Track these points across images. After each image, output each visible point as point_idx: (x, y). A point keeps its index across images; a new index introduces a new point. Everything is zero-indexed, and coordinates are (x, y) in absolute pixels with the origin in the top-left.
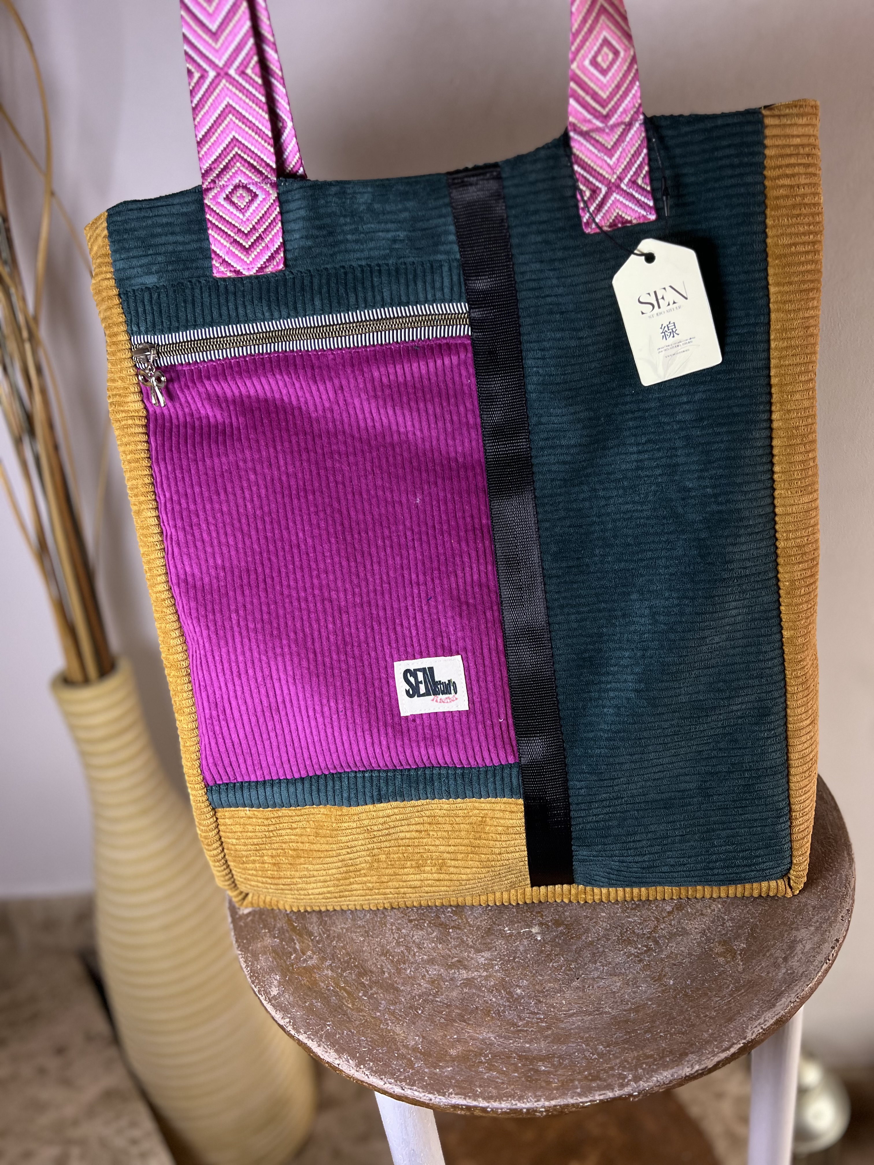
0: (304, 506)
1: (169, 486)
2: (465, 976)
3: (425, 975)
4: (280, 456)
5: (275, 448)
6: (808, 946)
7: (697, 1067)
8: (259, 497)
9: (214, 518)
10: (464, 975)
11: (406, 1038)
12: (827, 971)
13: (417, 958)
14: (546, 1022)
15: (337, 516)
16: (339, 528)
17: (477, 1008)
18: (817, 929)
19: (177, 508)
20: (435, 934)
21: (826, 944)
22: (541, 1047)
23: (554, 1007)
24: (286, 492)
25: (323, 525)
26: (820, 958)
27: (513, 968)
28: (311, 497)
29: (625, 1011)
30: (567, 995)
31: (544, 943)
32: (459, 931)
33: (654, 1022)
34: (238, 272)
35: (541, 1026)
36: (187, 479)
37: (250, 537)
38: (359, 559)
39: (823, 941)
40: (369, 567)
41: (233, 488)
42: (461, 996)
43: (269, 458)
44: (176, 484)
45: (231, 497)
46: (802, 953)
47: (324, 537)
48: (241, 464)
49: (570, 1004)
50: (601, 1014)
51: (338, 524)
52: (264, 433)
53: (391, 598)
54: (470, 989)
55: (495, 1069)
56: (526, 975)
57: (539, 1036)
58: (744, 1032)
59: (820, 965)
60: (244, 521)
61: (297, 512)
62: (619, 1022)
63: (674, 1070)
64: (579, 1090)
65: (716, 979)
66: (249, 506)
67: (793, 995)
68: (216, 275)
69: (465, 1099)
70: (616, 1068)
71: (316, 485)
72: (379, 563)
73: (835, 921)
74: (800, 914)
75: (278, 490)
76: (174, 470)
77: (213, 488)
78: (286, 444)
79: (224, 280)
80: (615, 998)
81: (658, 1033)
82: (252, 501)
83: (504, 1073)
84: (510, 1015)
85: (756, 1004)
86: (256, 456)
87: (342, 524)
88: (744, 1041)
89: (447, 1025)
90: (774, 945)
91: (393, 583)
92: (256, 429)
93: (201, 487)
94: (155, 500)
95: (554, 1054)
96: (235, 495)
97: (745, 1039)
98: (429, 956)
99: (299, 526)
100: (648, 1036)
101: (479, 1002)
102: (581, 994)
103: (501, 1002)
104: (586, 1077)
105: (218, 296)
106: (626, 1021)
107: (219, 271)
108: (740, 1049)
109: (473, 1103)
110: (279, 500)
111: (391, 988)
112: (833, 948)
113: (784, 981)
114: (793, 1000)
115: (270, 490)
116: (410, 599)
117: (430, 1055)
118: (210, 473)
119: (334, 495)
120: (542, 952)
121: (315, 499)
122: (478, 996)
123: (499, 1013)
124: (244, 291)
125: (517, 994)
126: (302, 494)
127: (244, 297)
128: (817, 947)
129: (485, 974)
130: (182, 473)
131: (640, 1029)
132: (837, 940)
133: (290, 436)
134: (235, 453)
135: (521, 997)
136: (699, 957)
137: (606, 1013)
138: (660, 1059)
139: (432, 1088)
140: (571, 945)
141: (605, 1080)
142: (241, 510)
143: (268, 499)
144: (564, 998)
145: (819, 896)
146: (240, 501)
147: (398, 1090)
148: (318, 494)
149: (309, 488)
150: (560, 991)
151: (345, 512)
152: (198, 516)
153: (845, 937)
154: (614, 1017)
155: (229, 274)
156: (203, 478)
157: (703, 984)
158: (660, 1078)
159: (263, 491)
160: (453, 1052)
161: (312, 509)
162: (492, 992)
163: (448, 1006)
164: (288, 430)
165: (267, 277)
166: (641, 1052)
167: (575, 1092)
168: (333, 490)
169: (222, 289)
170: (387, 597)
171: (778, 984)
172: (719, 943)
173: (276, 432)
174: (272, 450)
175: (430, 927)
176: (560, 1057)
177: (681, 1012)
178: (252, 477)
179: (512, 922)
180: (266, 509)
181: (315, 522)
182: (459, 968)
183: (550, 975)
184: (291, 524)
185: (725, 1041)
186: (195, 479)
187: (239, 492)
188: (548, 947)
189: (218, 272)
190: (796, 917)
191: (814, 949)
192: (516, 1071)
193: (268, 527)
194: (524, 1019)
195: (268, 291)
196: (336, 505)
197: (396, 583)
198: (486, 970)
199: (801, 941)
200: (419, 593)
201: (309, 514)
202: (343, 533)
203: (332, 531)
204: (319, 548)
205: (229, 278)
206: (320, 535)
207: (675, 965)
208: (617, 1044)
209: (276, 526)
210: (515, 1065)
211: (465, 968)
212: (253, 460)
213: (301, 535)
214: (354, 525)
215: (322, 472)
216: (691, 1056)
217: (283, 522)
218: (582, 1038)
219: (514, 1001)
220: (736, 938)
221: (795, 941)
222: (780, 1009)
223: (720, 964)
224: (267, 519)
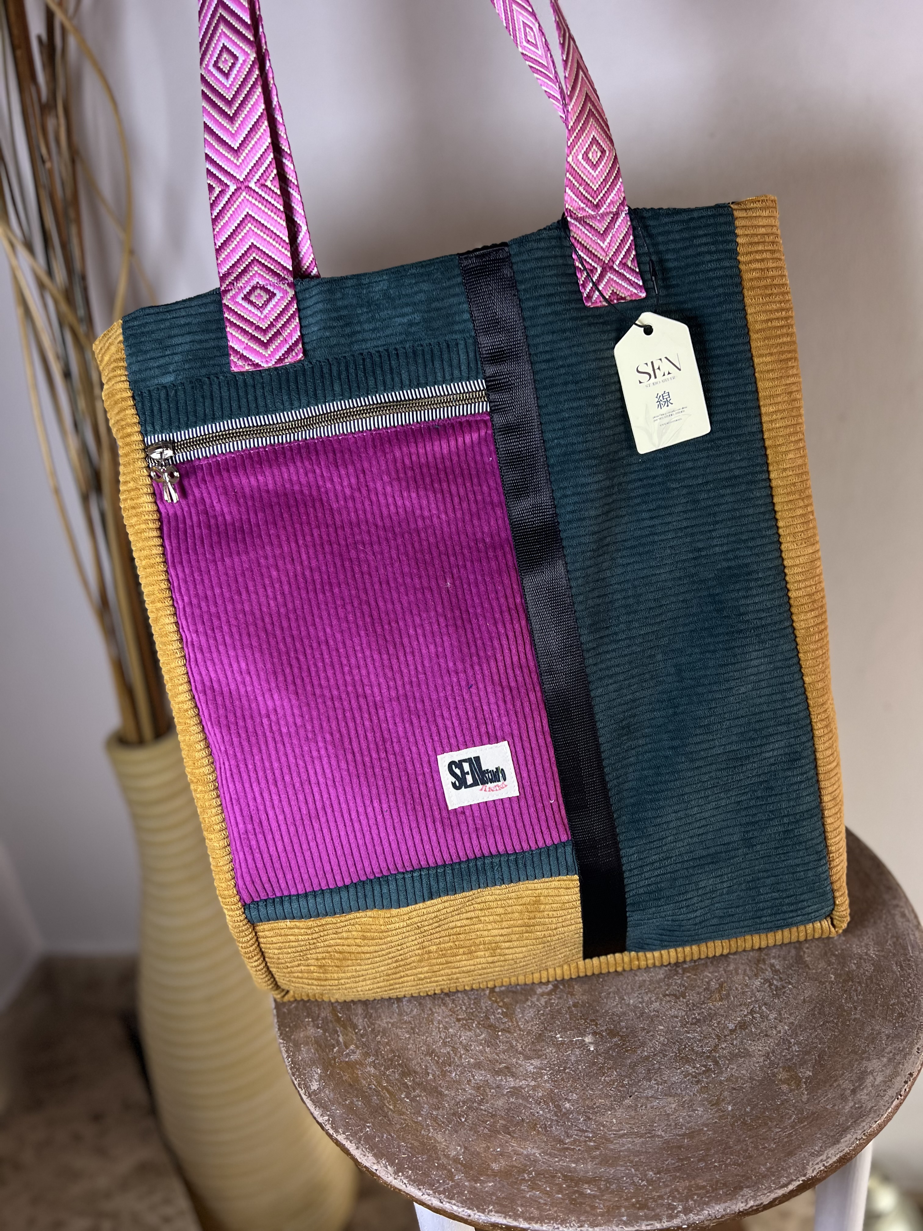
0: (330, 599)
1: (188, 590)
2: (512, 1084)
3: (470, 1080)
4: (303, 550)
5: (297, 542)
6: (879, 1079)
7: (751, 1203)
8: (283, 594)
9: (236, 618)
10: (512, 1082)
11: (448, 1147)
12: (898, 1107)
13: (463, 1061)
14: (594, 1141)
15: (365, 607)
16: (368, 620)
17: (523, 1120)
18: (890, 1060)
19: (197, 612)
20: (483, 1036)
21: (899, 1078)
22: (586, 1168)
23: (604, 1126)
24: (310, 588)
25: (351, 617)
26: (891, 1092)
27: (562, 1079)
28: (336, 590)
29: (679, 1135)
30: (618, 1114)
31: (597, 1054)
32: (508, 1035)
33: (708, 1149)
34: (257, 365)
35: (589, 1146)
36: (206, 581)
37: (275, 636)
38: (392, 650)
39: (895, 1074)
40: (402, 658)
41: (255, 586)
42: (506, 1107)
43: (291, 552)
44: (195, 587)
45: (253, 596)
46: (872, 1086)
47: (354, 630)
48: (262, 561)
49: (621, 1123)
50: (653, 1137)
51: (366, 616)
52: (285, 528)
53: (428, 688)
54: (517, 1098)
55: (538, 1188)
56: (576, 1088)
57: (586, 1156)
58: (804, 1168)
59: (890, 1101)
60: (267, 620)
61: (323, 607)
62: (672, 1147)
63: (727, 1204)
64: (625, 1218)
65: (777, 1109)
66: (272, 603)
67: (860, 1132)
68: (234, 369)
69: (505, 1218)
70: (666, 1197)
71: (342, 577)
72: (413, 653)
73: (910, 1053)
74: (873, 1042)
75: (302, 585)
76: (192, 573)
77: (234, 587)
78: (308, 538)
79: (242, 373)
80: (668, 1120)
81: (712, 1163)
82: (275, 599)
83: (547, 1193)
84: (556, 1130)
85: (819, 1138)
86: (278, 552)
87: (371, 616)
88: (804, 1178)
89: (491, 1136)
90: (843, 1074)
91: (429, 674)
92: (276, 525)
93: (221, 588)
94: (173, 606)
95: (602, 1176)
96: (257, 594)
97: (805, 1176)
98: (476, 1059)
99: (326, 622)
100: (702, 1165)
101: (525, 1114)
102: (633, 1113)
103: (548, 1115)
104: (633, 1205)
105: (237, 390)
106: (679, 1147)
107: (238, 366)
108: (798, 1186)
109: (514, 1223)
110: (304, 595)
111: (435, 1092)
112: (906, 1082)
113: (851, 1115)
114: (859, 1137)
115: (294, 587)
116: (449, 688)
117: (472, 1168)
118: (230, 572)
119: (361, 586)
120: (594, 1064)
121: (341, 592)
122: (525, 1107)
123: (546, 1127)
124: (263, 383)
125: (565, 1108)
126: (327, 588)
127: (263, 388)
128: (889, 1080)
129: (533, 1083)
130: (201, 575)
131: (694, 1156)
132: (911, 1074)
133: (311, 530)
134: (255, 550)
135: (569, 1112)
136: (761, 1082)
137: (658, 1136)
138: (713, 1192)
139: (472, 1203)
140: (625, 1059)
141: (653, 1210)
142: (265, 609)
143: (292, 596)
144: (615, 1117)
145: (894, 1024)
146: (263, 599)
147: (436, 1203)
148: (343, 586)
149: (334, 581)
150: (611, 1108)
151: (373, 603)
152: (219, 619)
153: (919, 1071)
154: (667, 1142)
155: (247, 368)
156: (223, 578)
157: (764, 1112)
158: (712, 1211)
159: (286, 588)
160: (495, 1166)
161: (339, 603)
162: (539, 1104)
163: (493, 1116)
164: (309, 523)
165: (285, 368)
166: (693, 1182)
167: (621, 1220)
168: (359, 580)
169: (241, 383)
170: (424, 687)
171: (844, 1118)
172: (784, 1068)
173: (297, 526)
174: (293, 545)
175: (479, 1028)
176: (607, 1181)
177: (739, 1141)
178: (274, 573)
179: (565, 1030)
180: (290, 606)
181: (342, 615)
182: (506, 1075)
183: (602, 1090)
184: (317, 620)
185: (783, 1176)
186: (215, 581)
187: (261, 591)
188: (601, 1060)
189: (236, 366)
190: (868, 1046)
191: (885, 1082)
192: (560, 1191)
193: (294, 625)
194: (571, 1136)
195: (288, 381)
196: (363, 597)
197: (432, 672)
198: (534, 1079)
199: (871, 1072)
200: (459, 681)
201: (336, 608)
202: (373, 624)
203: (360, 623)
204: (348, 643)
205: (247, 372)
206: (349, 629)
207: (734, 1089)
208: (668, 1171)
209: (301, 623)
210: (560, 1185)
211: (513, 1075)
212: (274, 556)
213: (328, 630)
214: (383, 615)
215: (347, 564)
216: (746, 1191)
217: (309, 619)
218: (631, 1162)
219: (562, 1116)
220: (801, 1065)
221: (865, 1071)
222: (844, 1146)
223: (783, 1092)
224: (292, 616)
